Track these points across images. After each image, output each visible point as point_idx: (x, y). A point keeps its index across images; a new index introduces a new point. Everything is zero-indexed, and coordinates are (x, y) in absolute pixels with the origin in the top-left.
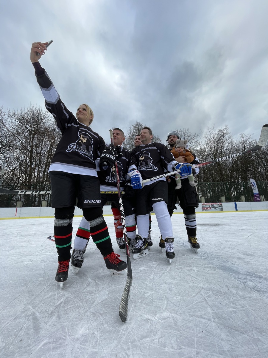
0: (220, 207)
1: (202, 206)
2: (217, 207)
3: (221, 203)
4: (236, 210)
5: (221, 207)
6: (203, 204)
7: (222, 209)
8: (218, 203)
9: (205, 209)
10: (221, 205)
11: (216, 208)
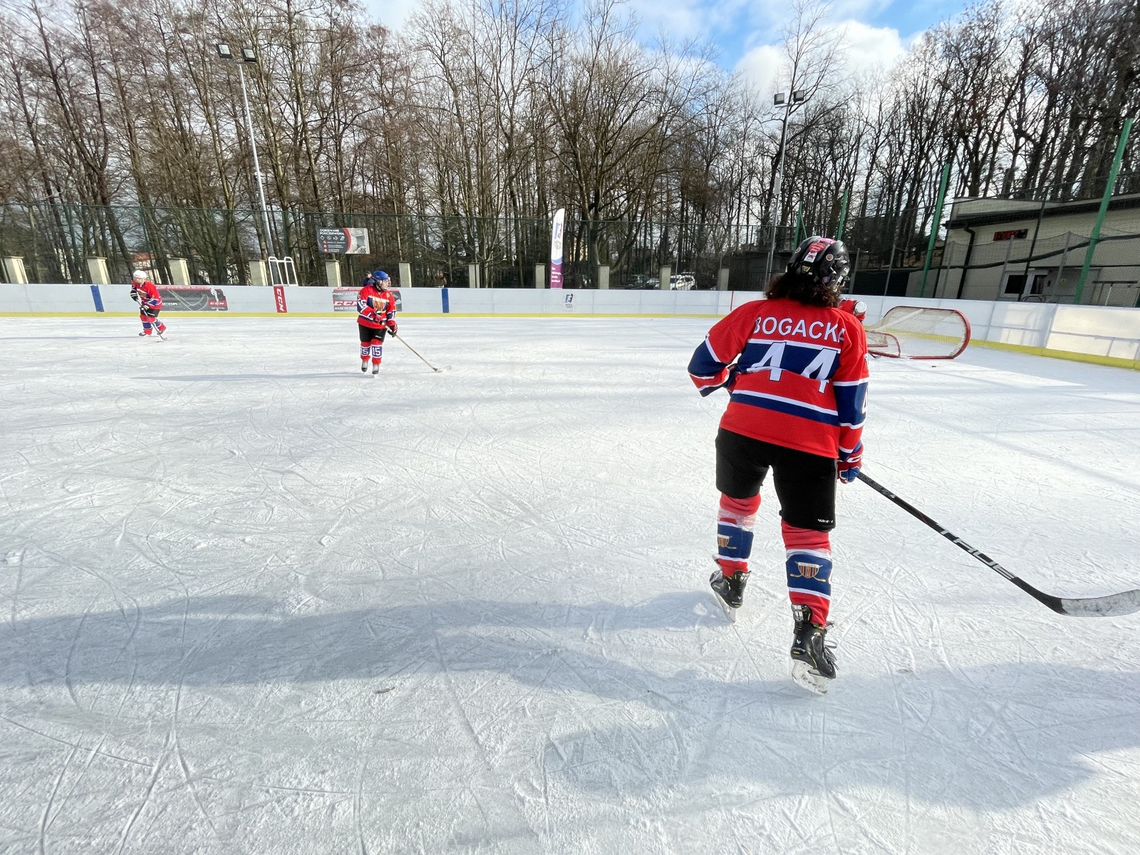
1: (334, 296)
3: (398, 289)
4: (446, 309)
6: (335, 291)
9: (342, 305)
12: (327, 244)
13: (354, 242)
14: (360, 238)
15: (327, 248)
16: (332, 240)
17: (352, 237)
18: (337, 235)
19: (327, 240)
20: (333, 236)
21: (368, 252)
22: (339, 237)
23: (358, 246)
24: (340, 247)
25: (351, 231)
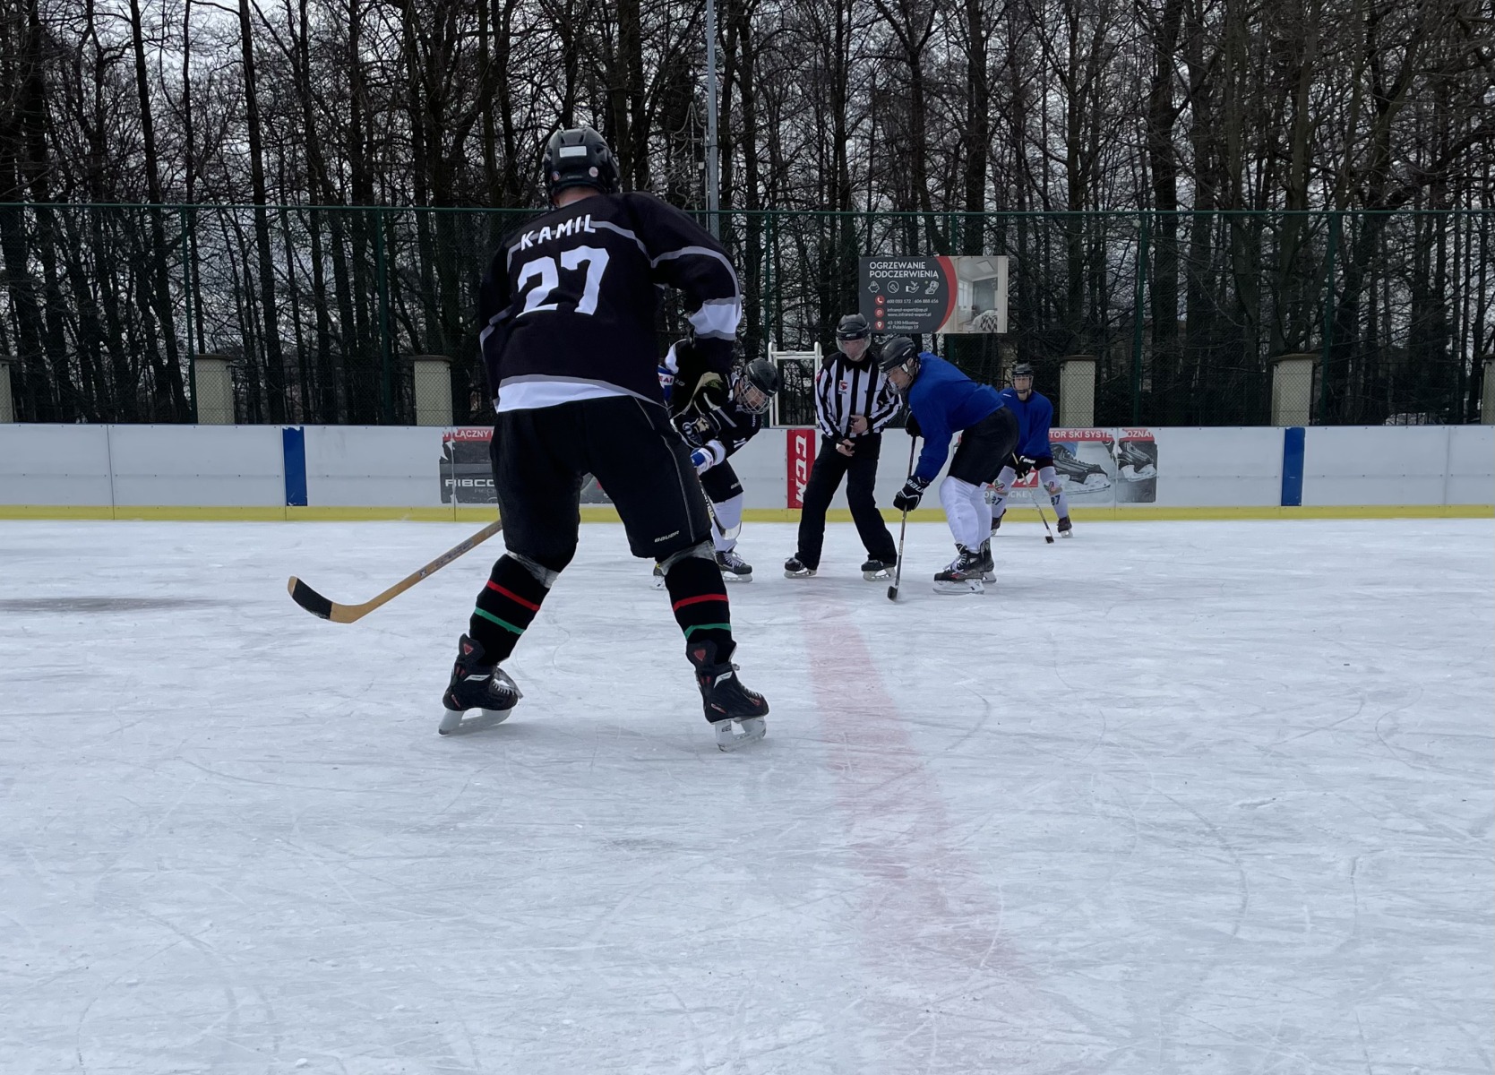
0: (1129, 471)
2: (1096, 469)
3: (1152, 431)
5: (1138, 466)
7: (1146, 491)
8: (1118, 433)
10: (1149, 446)
11: (1093, 478)
12: (885, 307)
13: (964, 298)
14: (984, 287)
15: (885, 319)
16: (902, 295)
17: (960, 286)
18: (916, 279)
19: (887, 296)
20: (905, 282)
21: (1002, 328)
22: (923, 283)
23: (976, 310)
24: (922, 313)
25: (964, 266)
